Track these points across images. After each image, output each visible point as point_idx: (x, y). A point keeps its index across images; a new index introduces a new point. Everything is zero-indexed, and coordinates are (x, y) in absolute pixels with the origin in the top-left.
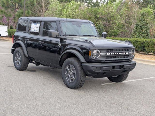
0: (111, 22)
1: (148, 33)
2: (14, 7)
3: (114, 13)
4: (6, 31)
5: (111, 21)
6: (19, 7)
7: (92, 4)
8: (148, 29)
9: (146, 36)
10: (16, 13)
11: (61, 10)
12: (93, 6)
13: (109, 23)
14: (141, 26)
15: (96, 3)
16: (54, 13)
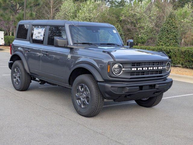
0: (138, 26)
1: (177, 39)
2: (14, 8)
3: (141, 14)
4: (2, 39)
5: (138, 24)
6: (21, 8)
7: (116, 3)
8: (177, 35)
9: (174, 43)
10: (17, 16)
11: (76, 10)
12: (117, 5)
13: (135, 26)
14: (168, 31)
15: (121, 2)
16: (66, 15)
